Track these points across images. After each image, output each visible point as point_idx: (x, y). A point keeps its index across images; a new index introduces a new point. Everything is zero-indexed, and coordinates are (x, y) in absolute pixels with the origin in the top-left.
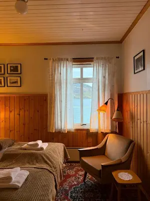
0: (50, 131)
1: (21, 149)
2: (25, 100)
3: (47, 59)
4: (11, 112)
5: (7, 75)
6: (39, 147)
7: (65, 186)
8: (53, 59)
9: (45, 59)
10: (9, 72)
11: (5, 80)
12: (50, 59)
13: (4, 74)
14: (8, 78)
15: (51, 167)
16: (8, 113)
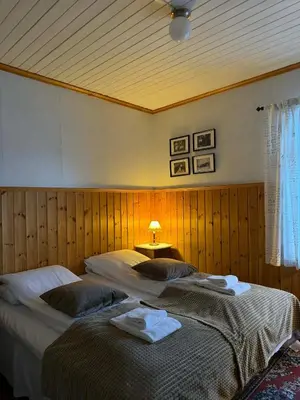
0: (272, 263)
1: (195, 284)
2: (221, 196)
3: (262, 108)
4: (199, 218)
5: (193, 154)
6: (227, 287)
7: (286, 389)
8: (275, 105)
9: (258, 109)
10: (196, 148)
11: (191, 161)
12: (269, 107)
13: (189, 152)
14: (195, 159)
15: (232, 331)
16: (194, 221)
